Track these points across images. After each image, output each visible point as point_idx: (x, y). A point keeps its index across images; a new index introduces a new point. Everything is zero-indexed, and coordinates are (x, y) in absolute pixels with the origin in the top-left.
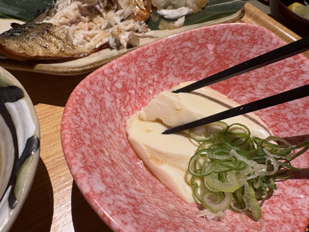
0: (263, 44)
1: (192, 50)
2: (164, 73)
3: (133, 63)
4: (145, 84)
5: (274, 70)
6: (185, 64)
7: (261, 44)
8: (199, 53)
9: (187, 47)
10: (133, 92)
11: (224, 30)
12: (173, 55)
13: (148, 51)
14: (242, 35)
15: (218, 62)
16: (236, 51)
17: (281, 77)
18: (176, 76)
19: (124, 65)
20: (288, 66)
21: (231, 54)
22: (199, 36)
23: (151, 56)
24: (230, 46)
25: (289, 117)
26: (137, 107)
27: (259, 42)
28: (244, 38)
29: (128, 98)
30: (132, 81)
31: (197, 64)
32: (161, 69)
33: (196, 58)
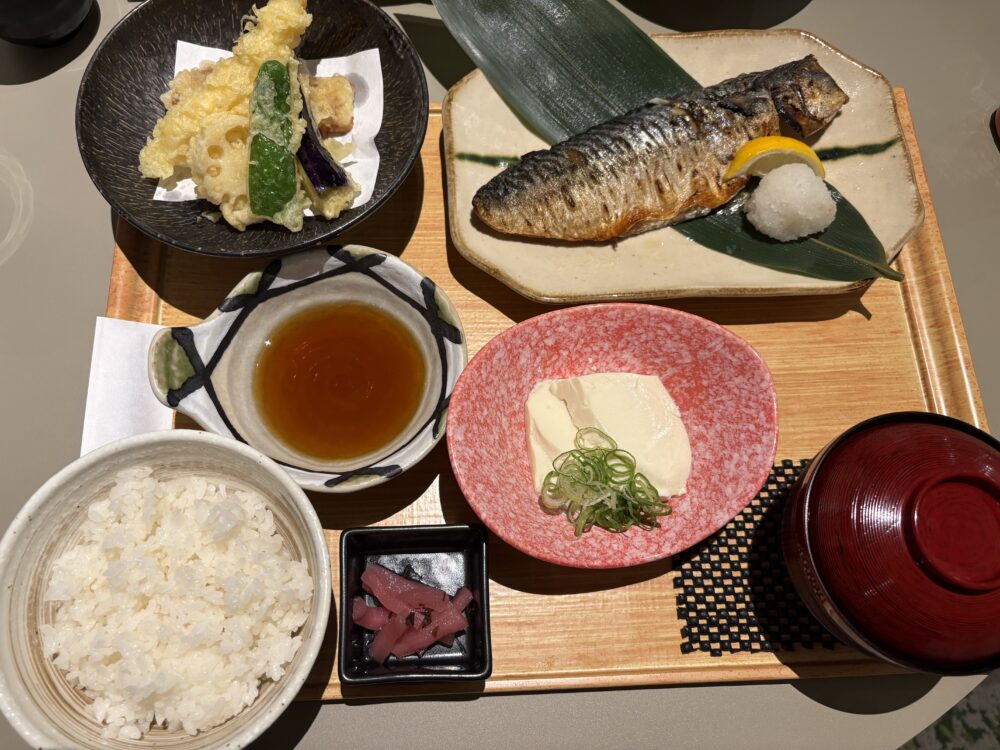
0: (751, 380)
1: (670, 336)
2: (621, 345)
3: (583, 321)
4: (588, 350)
5: (741, 418)
6: (653, 349)
7: (748, 380)
8: (676, 344)
9: (664, 329)
10: (565, 353)
11: (717, 335)
12: (641, 330)
13: (611, 313)
14: (734, 355)
15: (694, 369)
16: (718, 369)
17: (741, 431)
18: (635, 356)
19: (570, 320)
20: (755, 424)
21: (711, 369)
22: (685, 326)
23: (612, 320)
24: (714, 359)
25: (713, 479)
26: (560, 372)
27: (748, 375)
28: (734, 360)
29: (554, 358)
30: (571, 340)
31: (667, 355)
32: (618, 340)
33: (669, 348)
